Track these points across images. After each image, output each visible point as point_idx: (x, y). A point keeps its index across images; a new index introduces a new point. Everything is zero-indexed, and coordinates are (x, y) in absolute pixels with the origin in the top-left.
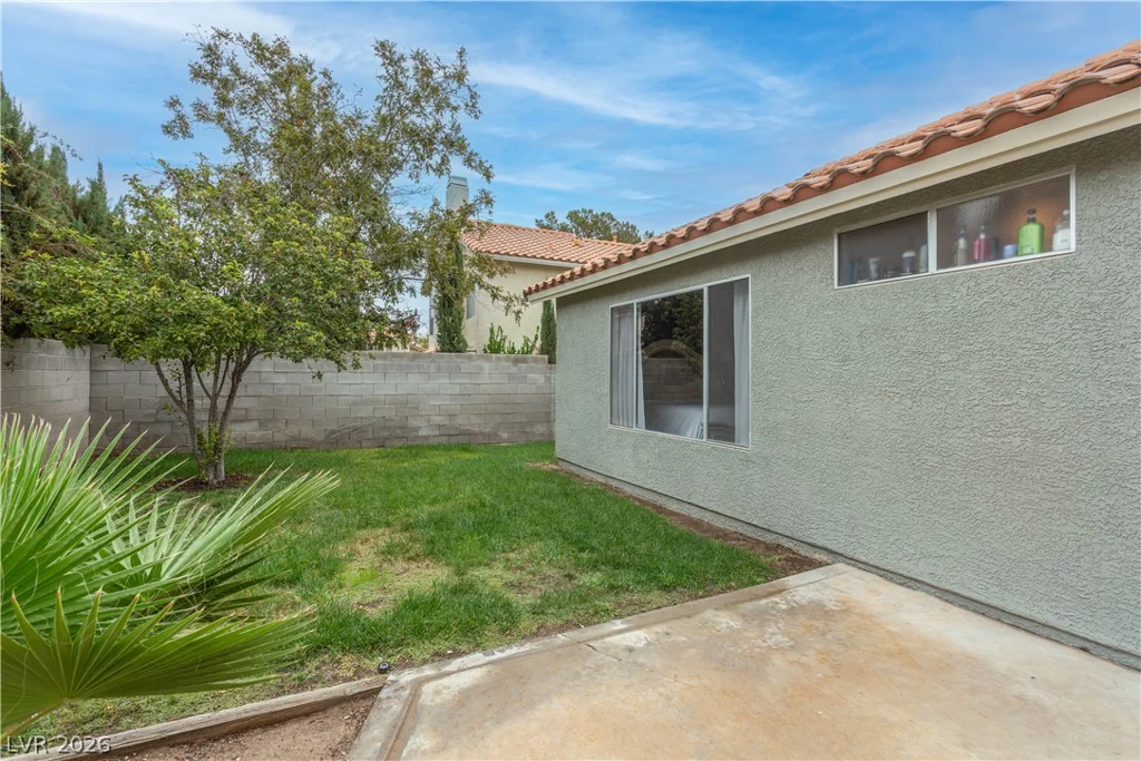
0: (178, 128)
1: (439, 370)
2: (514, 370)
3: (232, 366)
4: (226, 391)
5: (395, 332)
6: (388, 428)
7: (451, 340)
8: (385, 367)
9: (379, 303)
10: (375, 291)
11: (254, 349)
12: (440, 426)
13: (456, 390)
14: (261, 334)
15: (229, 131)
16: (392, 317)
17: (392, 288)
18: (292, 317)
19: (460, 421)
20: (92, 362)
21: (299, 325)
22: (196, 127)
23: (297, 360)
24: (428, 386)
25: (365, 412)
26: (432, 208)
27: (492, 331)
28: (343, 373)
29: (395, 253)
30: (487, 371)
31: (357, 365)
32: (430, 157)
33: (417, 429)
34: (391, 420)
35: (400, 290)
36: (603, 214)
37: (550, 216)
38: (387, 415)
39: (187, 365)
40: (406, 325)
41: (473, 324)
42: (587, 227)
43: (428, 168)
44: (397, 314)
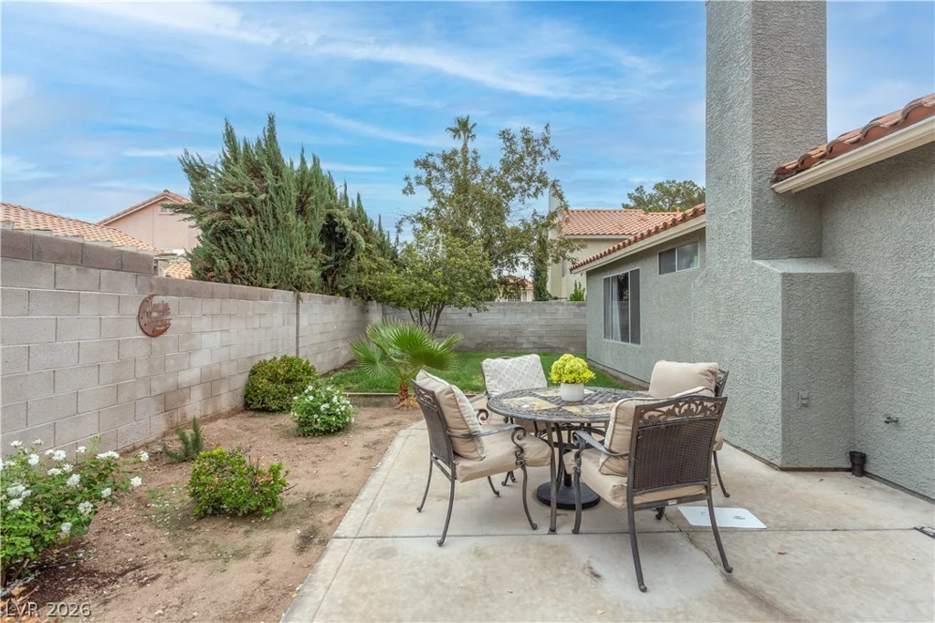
0: (409, 190)
1: (533, 311)
2: (577, 310)
3: (436, 311)
4: (433, 323)
5: (514, 289)
6: (505, 343)
7: (540, 294)
9: (505, 273)
10: (503, 266)
11: (444, 303)
12: (534, 343)
13: (543, 322)
14: (446, 298)
15: (431, 189)
16: (511, 281)
17: (512, 264)
18: (458, 291)
19: (545, 340)
20: (383, 310)
21: (461, 293)
22: (417, 189)
23: (460, 308)
24: (528, 320)
25: (494, 334)
26: (533, 215)
27: (576, 285)
28: (480, 313)
29: (512, 244)
30: (561, 311)
31: (487, 310)
32: (529, 189)
33: (522, 344)
35: (517, 264)
36: (685, 182)
37: (640, 189)
39: (420, 311)
40: (521, 284)
41: (564, 282)
42: (670, 195)
43: (529, 195)
44: (514, 278)
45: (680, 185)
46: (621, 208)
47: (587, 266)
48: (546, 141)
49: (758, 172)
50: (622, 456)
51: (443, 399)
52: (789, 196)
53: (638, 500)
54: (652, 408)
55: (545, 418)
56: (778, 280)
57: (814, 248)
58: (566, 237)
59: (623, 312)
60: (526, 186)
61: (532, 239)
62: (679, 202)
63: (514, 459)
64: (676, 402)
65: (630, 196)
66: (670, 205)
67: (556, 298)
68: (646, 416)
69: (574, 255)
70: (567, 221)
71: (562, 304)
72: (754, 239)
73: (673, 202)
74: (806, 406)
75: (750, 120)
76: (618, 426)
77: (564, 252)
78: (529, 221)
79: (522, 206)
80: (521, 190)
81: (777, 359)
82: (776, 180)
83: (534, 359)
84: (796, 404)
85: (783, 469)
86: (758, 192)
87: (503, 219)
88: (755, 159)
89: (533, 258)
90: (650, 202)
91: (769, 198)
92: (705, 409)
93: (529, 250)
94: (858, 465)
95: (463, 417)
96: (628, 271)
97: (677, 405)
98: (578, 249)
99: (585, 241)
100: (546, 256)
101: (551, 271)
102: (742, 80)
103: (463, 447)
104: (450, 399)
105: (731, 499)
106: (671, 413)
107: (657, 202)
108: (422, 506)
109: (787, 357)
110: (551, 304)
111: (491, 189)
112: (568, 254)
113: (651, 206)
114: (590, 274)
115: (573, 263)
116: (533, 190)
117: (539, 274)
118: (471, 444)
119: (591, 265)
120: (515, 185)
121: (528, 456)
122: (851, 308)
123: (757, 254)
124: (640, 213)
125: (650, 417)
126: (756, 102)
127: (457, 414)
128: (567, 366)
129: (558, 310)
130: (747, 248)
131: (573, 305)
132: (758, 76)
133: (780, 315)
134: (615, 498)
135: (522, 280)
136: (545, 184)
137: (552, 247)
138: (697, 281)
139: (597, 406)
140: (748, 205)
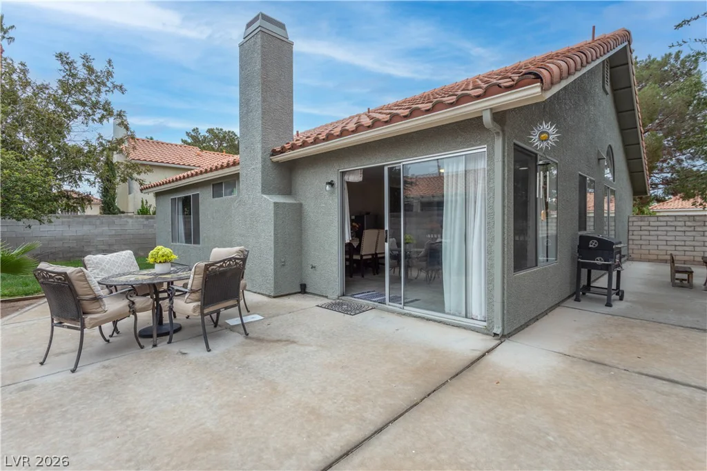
1: (102, 223)
2: (146, 222)
5: (78, 203)
6: (72, 252)
7: (109, 207)
8: (69, 222)
9: (66, 187)
10: (64, 181)
13: (113, 232)
16: (74, 196)
17: (75, 180)
23: (19, 221)
24: (96, 231)
25: (58, 244)
26: (98, 138)
27: (142, 202)
28: (43, 226)
29: (75, 162)
30: (130, 223)
31: (50, 222)
32: (93, 114)
34: (73, 248)
35: (81, 180)
36: (229, 132)
37: (196, 130)
38: (71, 245)
40: (85, 200)
41: (132, 198)
42: (219, 139)
43: (93, 120)
44: (78, 194)
45: (225, 132)
46: (180, 143)
47: (157, 188)
48: (109, 74)
49: (264, 150)
50: (197, 291)
51: (73, 277)
52: (278, 164)
53: (206, 311)
54: (213, 264)
55: (149, 282)
56: (272, 205)
57: (288, 190)
58: (133, 161)
59: (186, 223)
60: (90, 111)
61: (98, 160)
62: (225, 145)
63: (128, 309)
64: (224, 261)
65: (188, 134)
66: (219, 147)
67: (123, 213)
68: (210, 269)
69: (142, 176)
70: (134, 148)
71: (131, 217)
72: (262, 184)
73: (221, 144)
74: (283, 265)
75: (260, 122)
76: (196, 276)
77: (131, 174)
78: (95, 143)
79: (86, 128)
80: (83, 114)
81: (272, 245)
82: (272, 155)
83: (127, 254)
84: (280, 264)
85: (275, 297)
86: (264, 160)
87: (64, 137)
88: (263, 143)
89: (100, 176)
90: (204, 141)
91: (269, 163)
92: (236, 263)
93: (95, 169)
94: (303, 290)
95: (90, 287)
96: (191, 194)
97: (224, 263)
98: (145, 173)
99: (151, 167)
100: (114, 176)
101: (120, 188)
102: (256, 100)
103: (89, 306)
104: (81, 276)
105: (251, 312)
106: (221, 266)
107: (209, 142)
108: (44, 360)
109: (276, 242)
110: (121, 217)
111: (46, 106)
112: (135, 175)
113: (205, 145)
114: (158, 195)
115: (141, 184)
116: (97, 116)
117: (108, 192)
118: (96, 303)
119: (160, 187)
120: (78, 108)
121: (137, 306)
122: (301, 219)
123: (264, 192)
124: (197, 150)
125: (212, 269)
126: (263, 113)
127: (86, 286)
128: (160, 253)
129: (127, 222)
130: (259, 188)
131: (142, 218)
132: (264, 100)
133: (273, 223)
134: (194, 312)
135: (87, 196)
136: (110, 113)
137: (119, 168)
138: (235, 204)
139: (180, 273)
140: (259, 166)
